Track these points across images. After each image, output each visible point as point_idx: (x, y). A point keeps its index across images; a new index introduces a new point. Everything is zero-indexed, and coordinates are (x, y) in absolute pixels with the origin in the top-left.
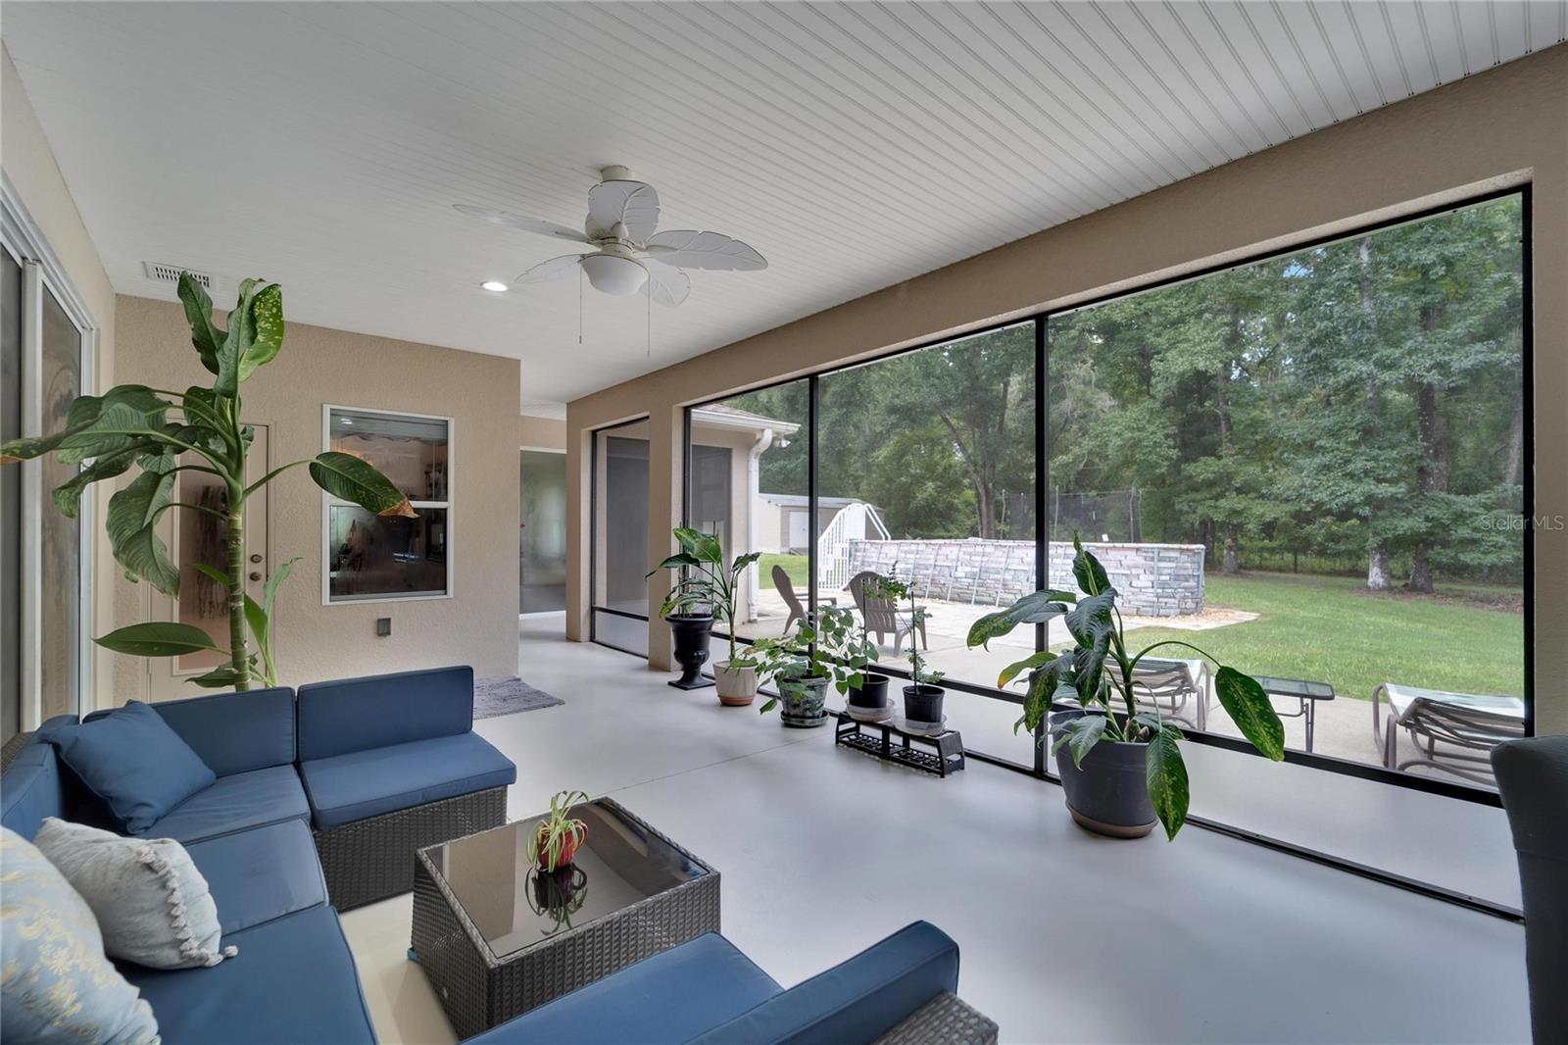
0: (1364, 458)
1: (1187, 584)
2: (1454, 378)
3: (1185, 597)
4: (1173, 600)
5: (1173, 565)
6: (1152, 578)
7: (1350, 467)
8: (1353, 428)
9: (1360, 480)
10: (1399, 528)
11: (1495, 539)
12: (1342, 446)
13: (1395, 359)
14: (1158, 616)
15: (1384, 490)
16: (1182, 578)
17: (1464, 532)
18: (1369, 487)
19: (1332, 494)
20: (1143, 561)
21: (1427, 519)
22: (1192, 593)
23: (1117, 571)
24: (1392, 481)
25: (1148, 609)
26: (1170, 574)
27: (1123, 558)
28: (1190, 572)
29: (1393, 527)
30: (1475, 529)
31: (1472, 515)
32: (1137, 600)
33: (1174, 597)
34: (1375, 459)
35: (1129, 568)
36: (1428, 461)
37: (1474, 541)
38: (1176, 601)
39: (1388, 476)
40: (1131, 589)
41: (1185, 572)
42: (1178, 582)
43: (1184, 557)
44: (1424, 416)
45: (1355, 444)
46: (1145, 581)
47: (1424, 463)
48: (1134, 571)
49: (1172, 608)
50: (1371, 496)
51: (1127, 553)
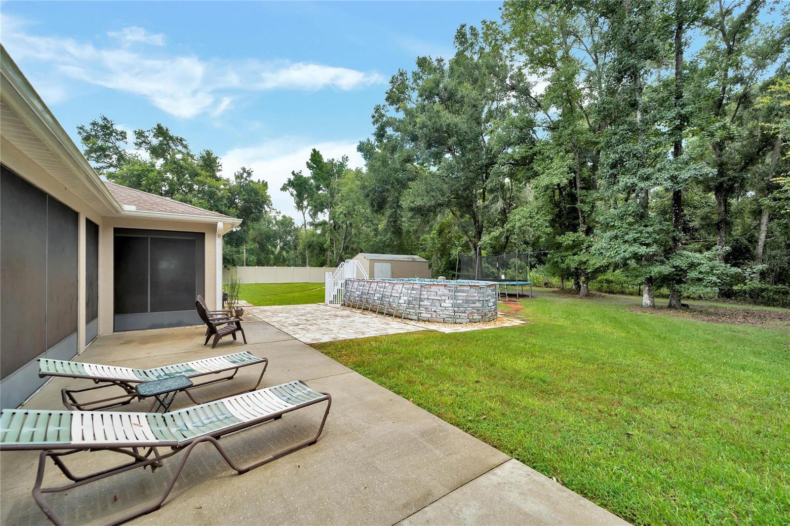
0: (634, 231)
1: (473, 305)
2: (681, 185)
3: (472, 313)
4: (464, 314)
5: (464, 294)
6: (452, 302)
7: (626, 237)
8: (629, 215)
9: (631, 245)
10: (652, 272)
11: (711, 278)
12: (624, 225)
13: (649, 174)
14: (456, 323)
15: (643, 250)
16: (471, 302)
17: (693, 274)
18: (636, 248)
19: (616, 252)
20: (448, 292)
21: (674, 267)
22: (478, 310)
23: (435, 298)
24: (648, 245)
25: (449, 319)
26: (463, 300)
27: (438, 290)
28: (477, 298)
29: (649, 271)
30: (700, 273)
31: (699, 264)
32: (443, 314)
33: (465, 313)
34: (641, 232)
35: (441, 296)
36: (678, 233)
37: (699, 280)
38: (466, 315)
39: (647, 242)
40: (441, 308)
41: (473, 299)
42: (467, 304)
43: (473, 290)
44: (676, 207)
45: (630, 224)
46: (448, 303)
47: (675, 235)
48: (443, 298)
49: (463, 319)
50: (636, 254)
51: (440, 287)
